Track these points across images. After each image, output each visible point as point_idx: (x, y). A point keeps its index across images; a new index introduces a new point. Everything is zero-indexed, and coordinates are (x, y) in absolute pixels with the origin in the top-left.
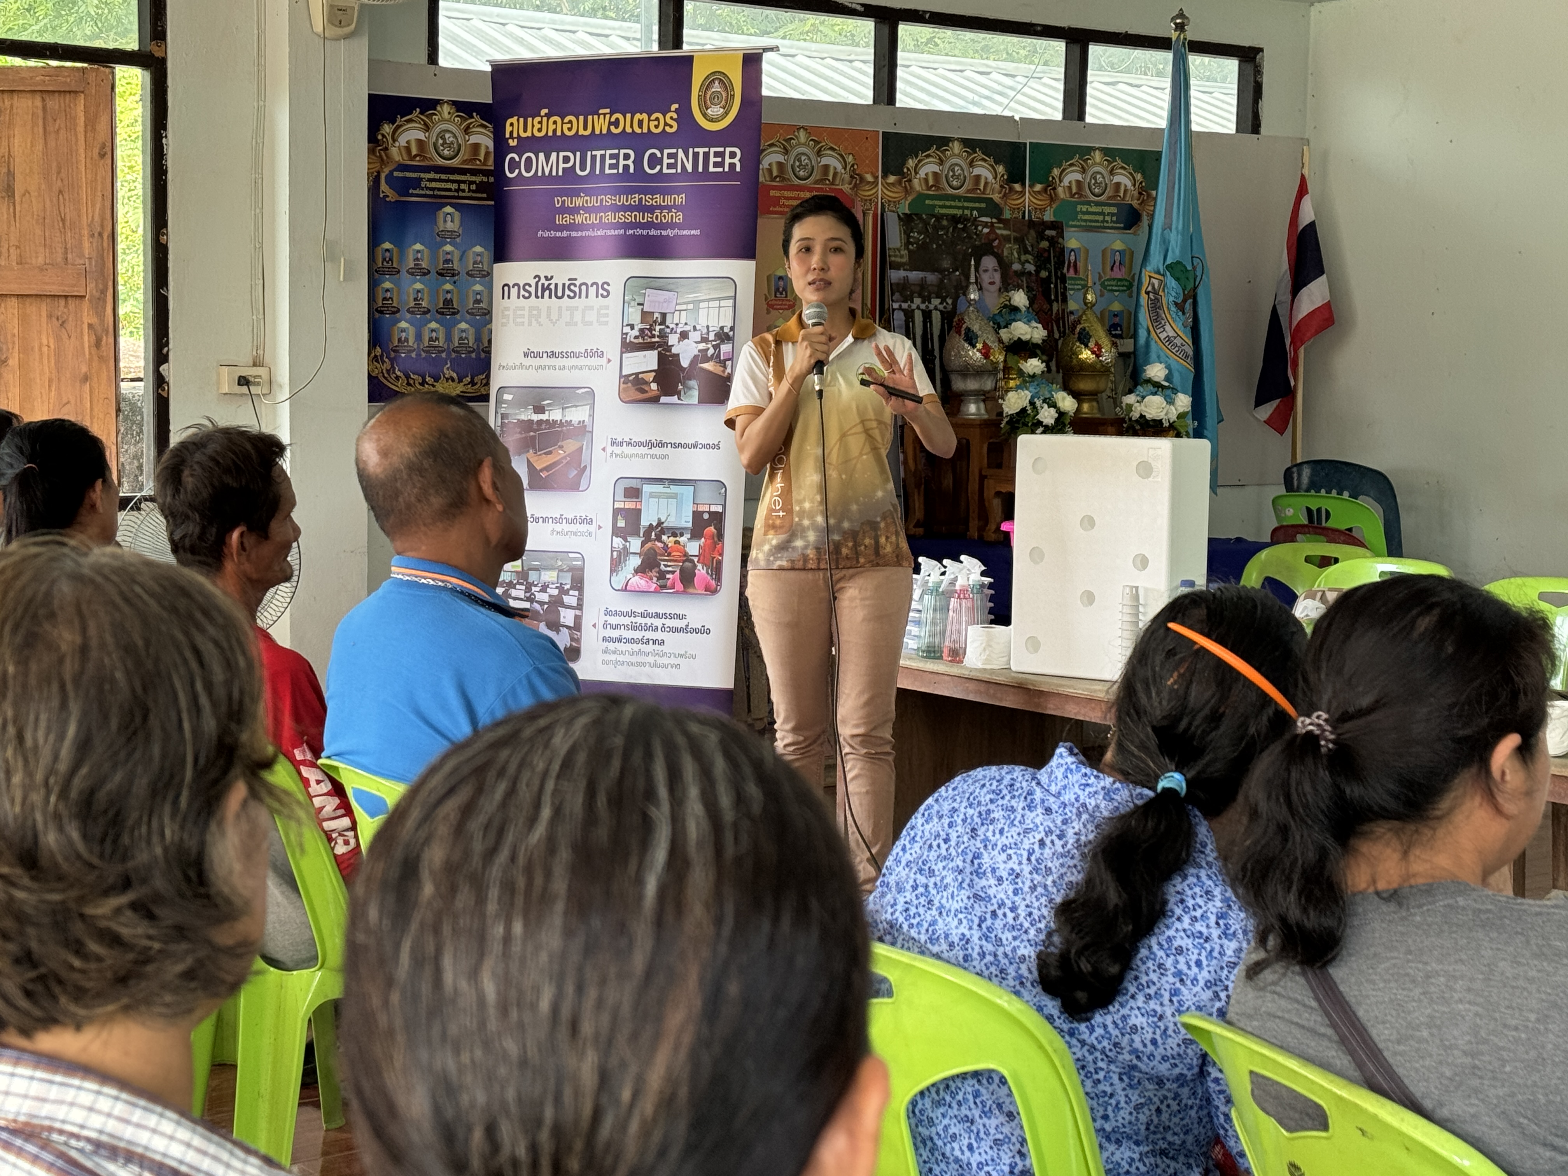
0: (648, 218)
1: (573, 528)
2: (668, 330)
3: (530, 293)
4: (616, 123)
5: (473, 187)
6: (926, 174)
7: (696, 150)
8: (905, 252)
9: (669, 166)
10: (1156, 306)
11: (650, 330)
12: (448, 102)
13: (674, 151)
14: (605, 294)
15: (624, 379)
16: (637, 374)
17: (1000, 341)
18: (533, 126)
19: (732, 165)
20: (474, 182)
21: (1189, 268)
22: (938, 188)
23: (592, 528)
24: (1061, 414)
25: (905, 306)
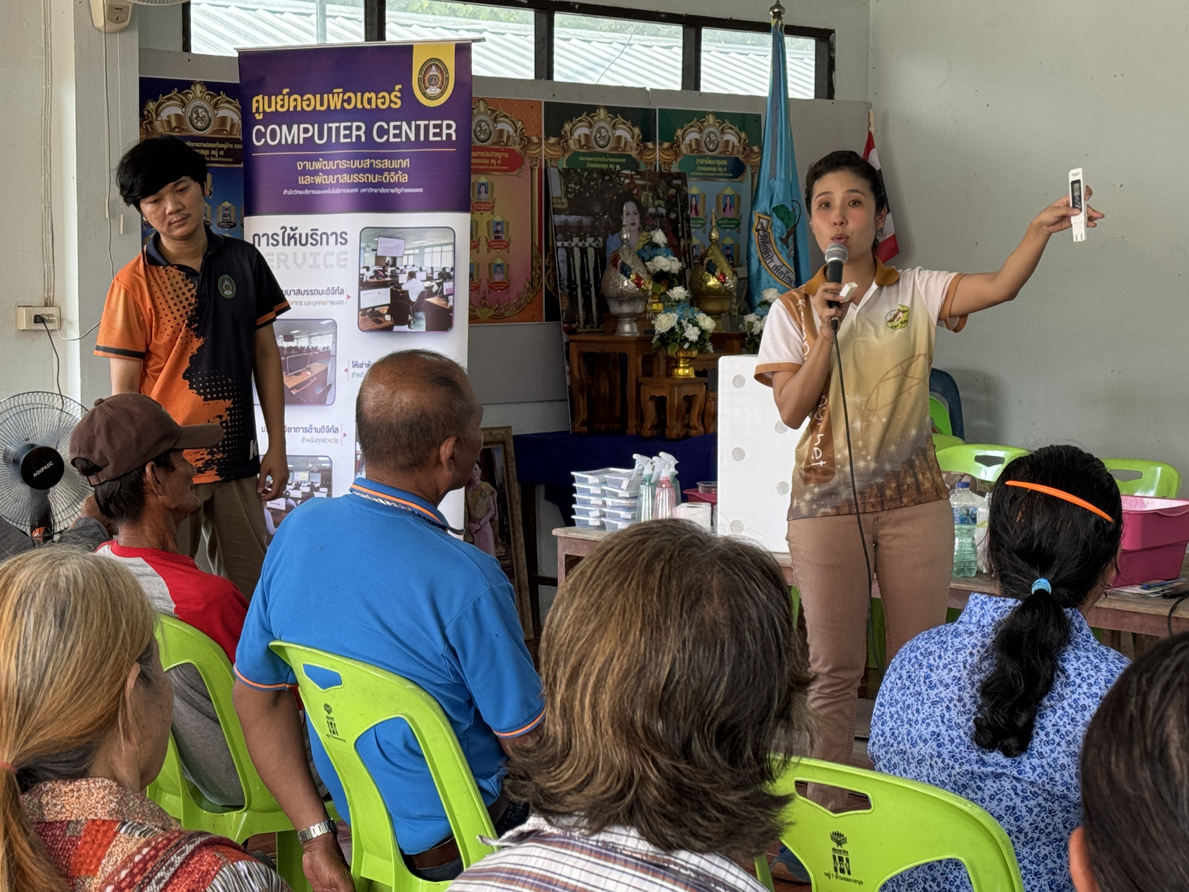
0: (378, 178)
1: (321, 436)
2: (398, 271)
3: (278, 241)
4: (349, 101)
5: (222, 153)
6: (579, 136)
7: (418, 122)
8: (564, 200)
9: (395, 136)
10: (765, 241)
11: (384, 271)
12: (200, 83)
13: (399, 123)
14: (343, 241)
15: (363, 312)
16: (373, 308)
17: (648, 272)
18: (276, 103)
19: (449, 136)
20: (222, 149)
21: (791, 210)
22: (589, 147)
23: (339, 436)
24: (703, 332)
25: (566, 244)
